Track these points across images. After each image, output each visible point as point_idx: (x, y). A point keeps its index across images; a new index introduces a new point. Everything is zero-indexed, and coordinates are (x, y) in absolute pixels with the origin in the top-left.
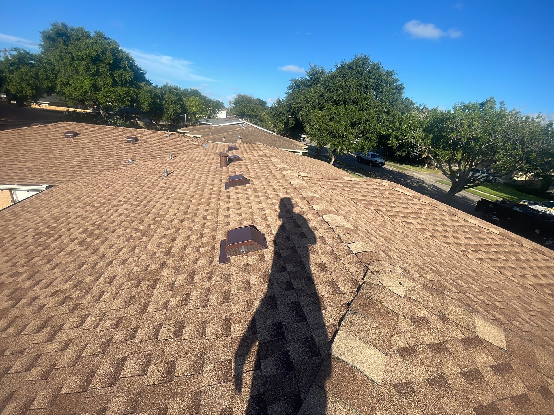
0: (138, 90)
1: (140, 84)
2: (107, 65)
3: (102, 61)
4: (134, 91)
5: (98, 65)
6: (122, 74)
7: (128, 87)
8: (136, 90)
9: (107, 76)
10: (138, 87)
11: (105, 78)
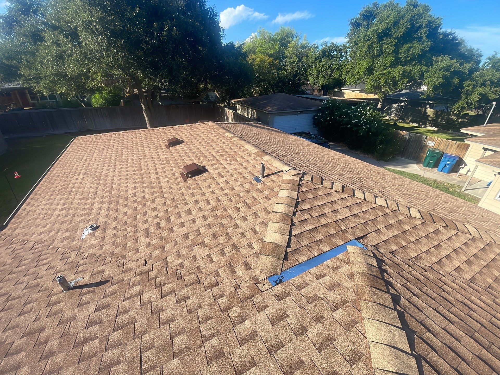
0: (428, 67)
1: (434, 58)
2: (395, 39)
3: (390, 36)
4: (420, 69)
5: (384, 42)
6: (411, 47)
7: (414, 65)
8: (424, 68)
9: (388, 54)
10: (430, 63)
11: (386, 57)
